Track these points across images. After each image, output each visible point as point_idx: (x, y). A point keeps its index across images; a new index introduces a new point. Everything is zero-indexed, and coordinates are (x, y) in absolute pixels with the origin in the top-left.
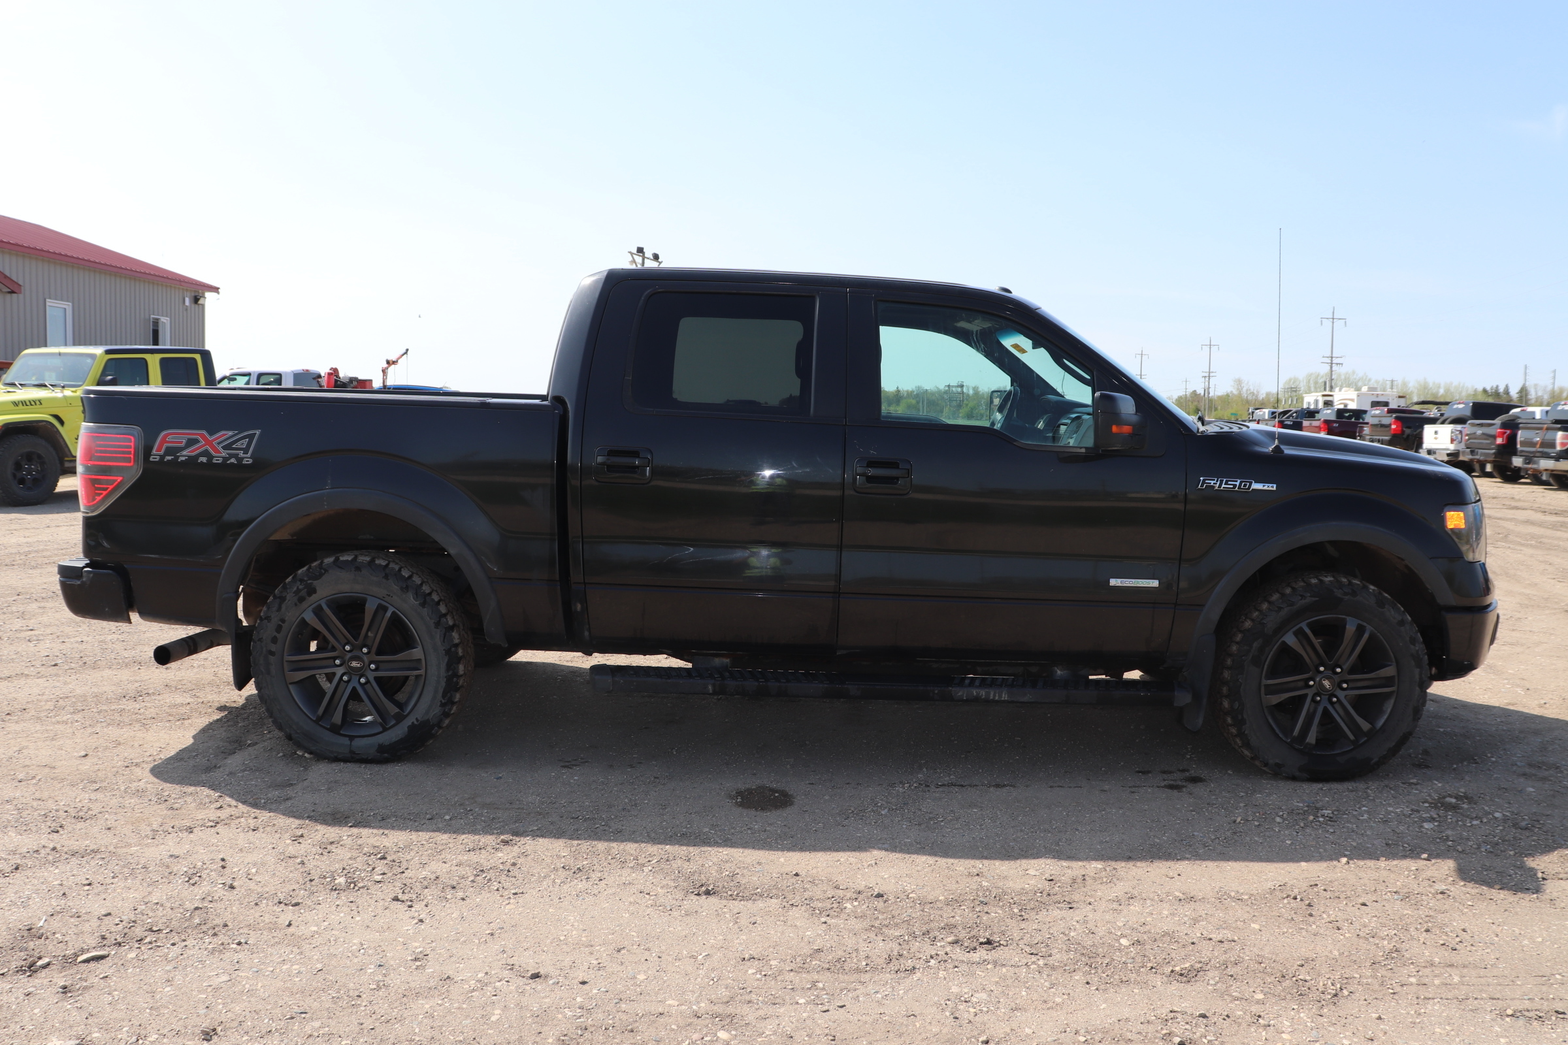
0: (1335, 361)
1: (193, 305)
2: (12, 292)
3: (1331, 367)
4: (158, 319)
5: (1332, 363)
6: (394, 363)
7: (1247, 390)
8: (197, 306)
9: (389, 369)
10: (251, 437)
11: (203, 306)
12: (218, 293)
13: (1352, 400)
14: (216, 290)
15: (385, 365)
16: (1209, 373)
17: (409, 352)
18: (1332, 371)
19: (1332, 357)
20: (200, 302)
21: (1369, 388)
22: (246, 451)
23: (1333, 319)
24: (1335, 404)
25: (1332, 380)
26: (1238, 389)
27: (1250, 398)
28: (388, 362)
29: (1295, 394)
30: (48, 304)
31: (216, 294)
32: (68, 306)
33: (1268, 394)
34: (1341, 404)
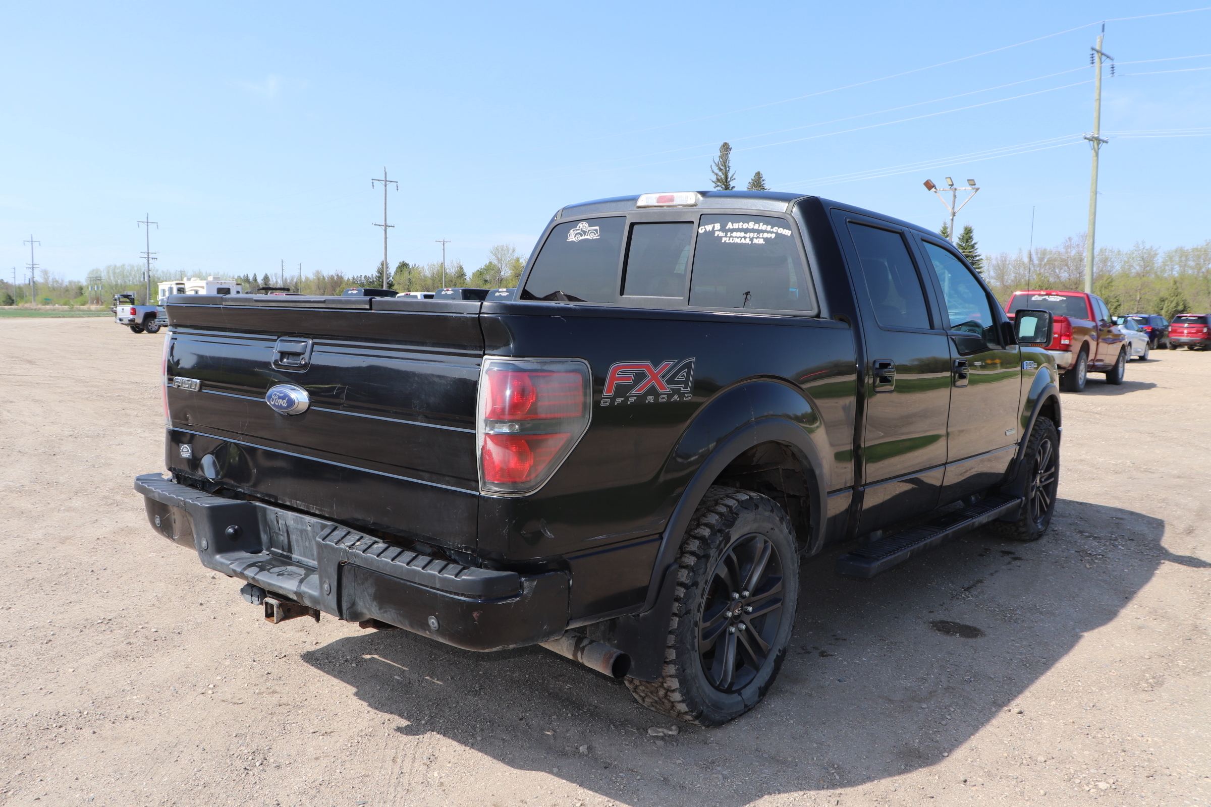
0: (151, 256)
3: (148, 261)
5: (148, 258)
7: (53, 279)
10: (688, 366)
13: (203, 287)
16: (33, 264)
18: (149, 264)
19: (148, 253)
21: (214, 278)
22: (685, 383)
23: (148, 222)
24: (186, 290)
25: (149, 270)
26: (45, 278)
27: (55, 285)
29: (99, 282)
33: (70, 282)
34: (192, 290)
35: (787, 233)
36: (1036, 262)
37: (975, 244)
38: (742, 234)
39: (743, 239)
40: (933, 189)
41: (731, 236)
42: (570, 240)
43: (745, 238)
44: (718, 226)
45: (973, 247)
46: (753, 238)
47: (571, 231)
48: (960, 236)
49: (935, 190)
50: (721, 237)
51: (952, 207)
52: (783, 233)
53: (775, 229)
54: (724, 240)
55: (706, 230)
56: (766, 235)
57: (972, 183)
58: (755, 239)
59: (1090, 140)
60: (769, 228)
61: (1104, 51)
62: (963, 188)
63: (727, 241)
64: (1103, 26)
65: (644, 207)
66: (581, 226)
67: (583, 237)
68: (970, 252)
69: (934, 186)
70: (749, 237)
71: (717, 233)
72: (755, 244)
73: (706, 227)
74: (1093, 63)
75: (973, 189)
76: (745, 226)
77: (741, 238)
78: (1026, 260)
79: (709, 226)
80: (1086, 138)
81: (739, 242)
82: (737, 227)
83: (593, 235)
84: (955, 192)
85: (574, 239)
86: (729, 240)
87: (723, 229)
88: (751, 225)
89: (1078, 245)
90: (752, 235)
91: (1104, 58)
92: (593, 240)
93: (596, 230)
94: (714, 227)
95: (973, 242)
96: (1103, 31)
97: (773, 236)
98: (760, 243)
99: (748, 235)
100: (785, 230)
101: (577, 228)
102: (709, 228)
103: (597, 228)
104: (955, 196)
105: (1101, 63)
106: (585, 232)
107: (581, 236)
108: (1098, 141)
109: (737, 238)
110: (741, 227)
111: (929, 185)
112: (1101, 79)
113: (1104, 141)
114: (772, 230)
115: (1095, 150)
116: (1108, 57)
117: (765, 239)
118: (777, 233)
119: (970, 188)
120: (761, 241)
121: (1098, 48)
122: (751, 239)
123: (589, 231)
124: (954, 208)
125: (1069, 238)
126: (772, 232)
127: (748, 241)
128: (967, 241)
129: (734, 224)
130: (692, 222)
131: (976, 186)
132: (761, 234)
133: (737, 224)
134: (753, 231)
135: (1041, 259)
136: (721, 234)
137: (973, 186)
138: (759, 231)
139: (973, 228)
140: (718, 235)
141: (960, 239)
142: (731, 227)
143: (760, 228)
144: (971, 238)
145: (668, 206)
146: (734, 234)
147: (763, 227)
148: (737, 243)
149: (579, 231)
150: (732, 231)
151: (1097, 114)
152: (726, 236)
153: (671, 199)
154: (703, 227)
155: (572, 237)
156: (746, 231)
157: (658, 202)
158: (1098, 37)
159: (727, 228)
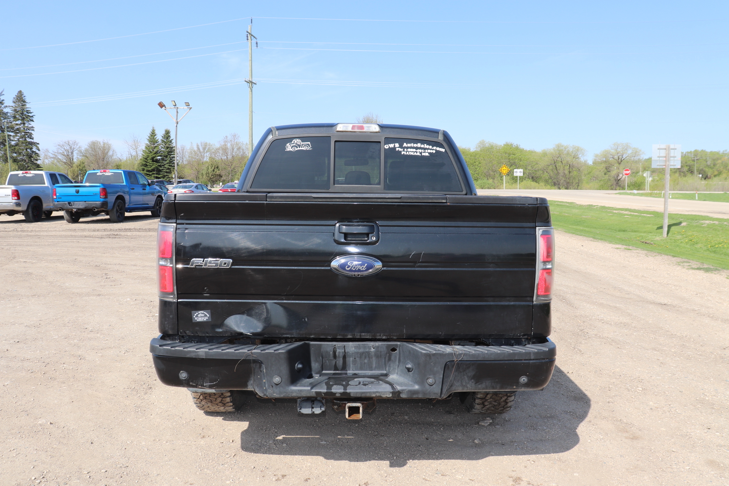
35: (443, 150)
36: (201, 150)
37: (172, 140)
38: (414, 150)
39: (415, 153)
40: (164, 108)
41: (407, 151)
42: (288, 150)
43: (417, 152)
44: (397, 145)
45: (171, 141)
46: (422, 152)
47: (288, 144)
48: (162, 135)
49: (165, 108)
50: (401, 152)
51: (176, 118)
52: (440, 150)
53: (434, 148)
54: (403, 153)
55: (389, 147)
56: (429, 151)
57: (187, 104)
58: (423, 153)
59: (247, 82)
60: (431, 147)
61: (252, 34)
62: (182, 107)
63: (405, 154)
64: (252, 20)
65: (342, 132)
66: (295, 141)
67: (298, 149)
68: (169, 145)
69: (164, 106)
70: (419, 152)
71: (397, 149)
72: (423, 156)
73: (389, 145)
74: (248, 40)
75: (188, 108)
76: (415, 145)
77: (414, 152)
78: (196, 149)
79: (391, 144)
80: (246, 81)
81: (413, 154)
82: (410, 146)
83: (307, 147)
84: (177, 110)
85: (291, 150)
86: (406, 153)
87: (401, 146)
88: (419, 145)
89: (231, 141)
90: (420, 151)
91: (252, 37)
92: (306, 151)
93: (308, 145)
94: (395, 145)
95: (171, 139)
96: (252, 23)
97: (434, 151)
98: (426, 155)
99: (418, 151)
100: (441, 149)
101: (293, 142)
102: (392, 146)
103: (309, 143)
104: (177, 112)
105: (251, 40)
106: (299, 146)
107: (297, 148)
108: (252, 82)
109: (411, 152)
110: (412, 146)
111: (161, 105)
112: (251, 49)
113: (254, 84)
114: (432, 148)
115: (250, 88)
116: (254, 37)
117: (429, 153)
118: (436, 150)
119: (186, 107)
120: (427, 154)
121: (249, 31)
122: (421, 153)
123: (302, 145)
124: (177, 119)
125: (226, 137)
126: (433, 150)
127: (418, 154)
128: (167, 139)
129: (408, 144)
130: (380, 142)
131: (190, 107)
132: (426, 150)
133: (410, 144)
134: (420, 148)
135: (204, 149)
136: (400, 149)
137: (188, 107)
138: (425, 149)
139: (170, 130)
140: (398, 150)
141: (163, 137)
142: (406, 146)
143: (425, 147)
144: (169, 136)
145: (360, 132)
146: (409, 150)
147: (426, 146)
148: (412, 155)
149: (295, 145)
150: (408, 148)
151: (251, 68)
152: (404, 151)
153: (362, 127)
154: (387, 145)
155: (289, 148)
156: (417, 148)
157: (352, 129)
158: (249, 26)
159: (404, 146)
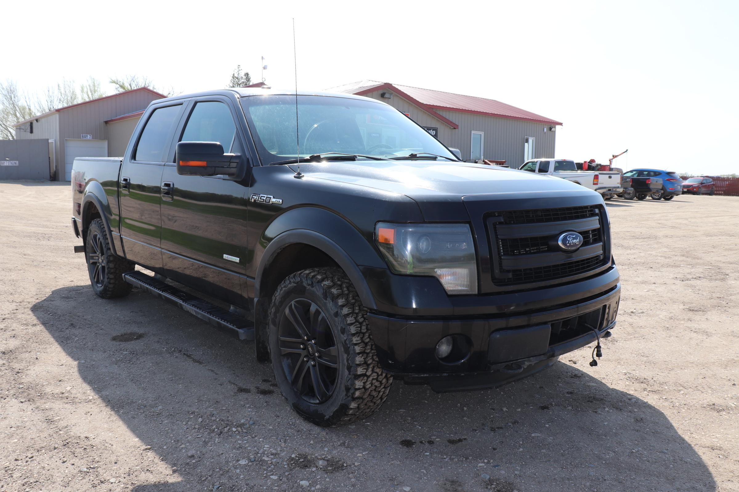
1: (549, 132)
2: (455, 128)
4: (528, 138)
6: (616, 156)
8: (551, 132)
9: (613, 160)
11: (555, 132)
12: (562, 125)
14: (561, 124)
15: (612, 157)
17: (628, 151)
20: (553, 129)
28: (613, 156)
30: (472, 133)
31: (561, 126)
32: (482, 133)
